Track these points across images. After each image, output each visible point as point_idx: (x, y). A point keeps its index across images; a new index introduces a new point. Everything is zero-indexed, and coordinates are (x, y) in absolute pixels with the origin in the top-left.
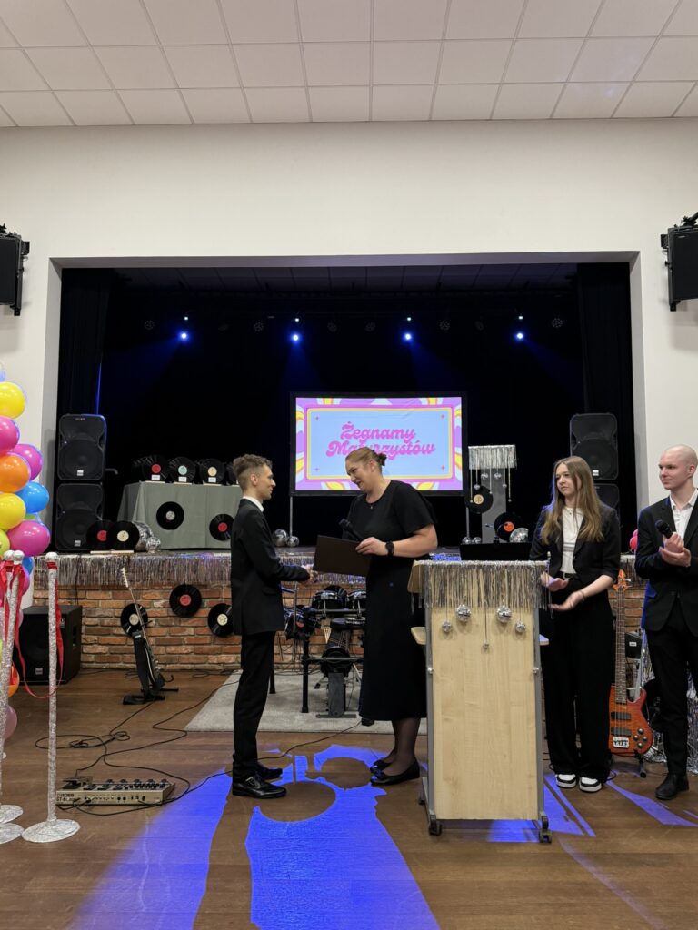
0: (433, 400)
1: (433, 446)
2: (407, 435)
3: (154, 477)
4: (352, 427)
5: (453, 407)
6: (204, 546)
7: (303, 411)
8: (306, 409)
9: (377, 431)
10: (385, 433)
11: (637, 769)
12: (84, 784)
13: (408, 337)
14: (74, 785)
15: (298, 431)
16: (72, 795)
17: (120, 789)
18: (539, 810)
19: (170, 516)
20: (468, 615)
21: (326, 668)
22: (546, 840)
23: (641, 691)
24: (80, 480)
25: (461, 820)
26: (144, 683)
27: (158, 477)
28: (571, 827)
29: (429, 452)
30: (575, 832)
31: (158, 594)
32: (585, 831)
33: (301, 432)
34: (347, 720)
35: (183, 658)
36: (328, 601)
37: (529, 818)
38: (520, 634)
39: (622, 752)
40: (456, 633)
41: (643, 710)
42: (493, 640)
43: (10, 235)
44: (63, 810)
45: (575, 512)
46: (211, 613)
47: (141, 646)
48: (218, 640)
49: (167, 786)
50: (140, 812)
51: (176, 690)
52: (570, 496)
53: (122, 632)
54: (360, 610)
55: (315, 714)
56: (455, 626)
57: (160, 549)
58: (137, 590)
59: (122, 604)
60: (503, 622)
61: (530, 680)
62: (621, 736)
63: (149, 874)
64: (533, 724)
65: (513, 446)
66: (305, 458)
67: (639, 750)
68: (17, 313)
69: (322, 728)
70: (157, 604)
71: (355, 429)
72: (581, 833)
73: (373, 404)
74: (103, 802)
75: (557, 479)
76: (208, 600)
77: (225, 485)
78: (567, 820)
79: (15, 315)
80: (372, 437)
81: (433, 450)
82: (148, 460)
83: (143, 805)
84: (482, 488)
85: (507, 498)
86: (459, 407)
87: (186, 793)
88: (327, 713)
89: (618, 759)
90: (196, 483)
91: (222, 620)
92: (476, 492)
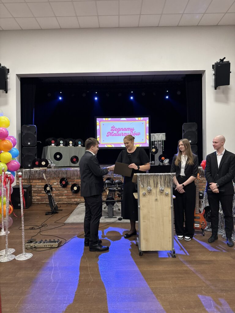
0: (140, 119)
1: (140, 133)
2: (132, 130)
3: (52, 144)
4: (114, 127)
5: (146, 120)
6: (69, 166)
7: (99, 122)
8: (100, 122)
9: (122, 128)
10: (125, 129)
11: (202, 233)
12: (34, 241)
13: (132, 98)
14: (31, 242)
15: (97, 129)
16: (30, 245)
17: (45, 243)
18: (172, 248)
19: (58, 156)
20: (151, 190)
21: (107, 203)
22: (174, 257)
23: (203, 210)
24: (29, 146)
25: (149, 251)
26: (52, 208)
27: (54, 145)
28: (182, 252)
29: (138, 135)
30: (183, 254)
31: (55, 181)
32: (186, 254)
33: (98, 129)
34: (114, 219)
35: (64, 200)
36: (108, 183)
37: (169, 250)
38: (167, 195)
39: (197, 228)
40: (147, 196)
41: (204, 216)
42: (158, 197)
43: (3, 67)
44: (28, 250)
45: (185, 156)
46: (72, 186)
47: (50, 197)
48: (74, 194)
49: (59, 242)
50: (51, 250)
51: (62, 210)
52: (183, 152)
53: (45, 193)
54: (117, 186)
55: (104, 217)
56: (147, 193)
57: (55, 167)
58: (49, 180)
59: (44, 184)
60: (162, 192)
61: (170, 209)
62: (197, 224)
63: (54, 269)
64: (171, 222)
65: (165, 133)
66: (100, 137)
67: (203, 228)
68: (6, 92)
69: (106, 222)
70: (55, 184)
71: (115, 128)
72: (185, 254)
73: (121, 120)
74: (39, 247)
75: (179, 146)
76: (71, 183)
77: (75, 146)
78: (181, 250)
79: (6, 93)
80: (121, 130)
81: (140, 134)
82: (50, 139)
83: (52, 248)
84: (155, 147)
85: (163, 150)
86: (148, 120)
87: (65, 243)
88: (108, 217)
89: (196, 230)
90: (66, 146)
91: (75, 188)
92: (153, 148)
